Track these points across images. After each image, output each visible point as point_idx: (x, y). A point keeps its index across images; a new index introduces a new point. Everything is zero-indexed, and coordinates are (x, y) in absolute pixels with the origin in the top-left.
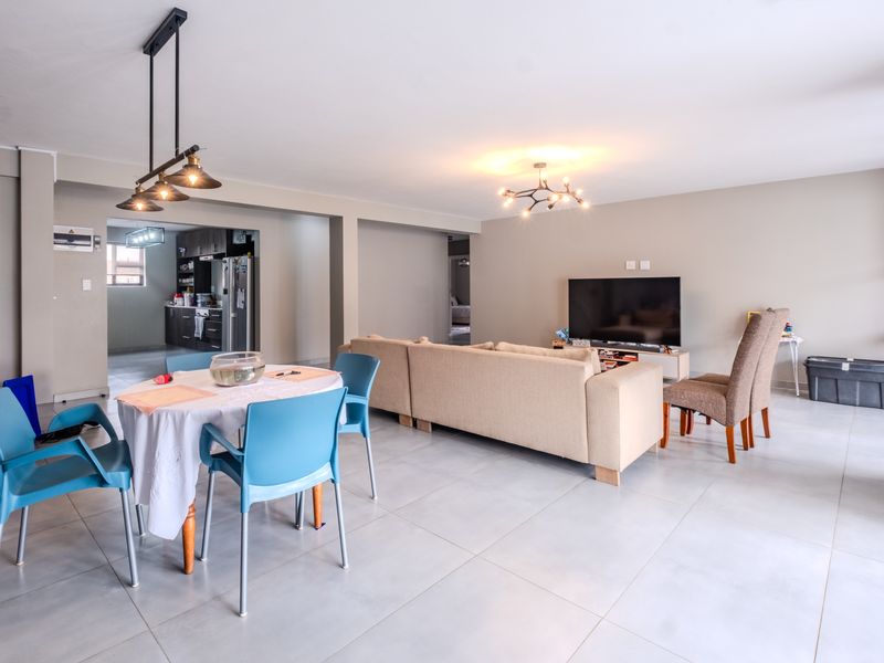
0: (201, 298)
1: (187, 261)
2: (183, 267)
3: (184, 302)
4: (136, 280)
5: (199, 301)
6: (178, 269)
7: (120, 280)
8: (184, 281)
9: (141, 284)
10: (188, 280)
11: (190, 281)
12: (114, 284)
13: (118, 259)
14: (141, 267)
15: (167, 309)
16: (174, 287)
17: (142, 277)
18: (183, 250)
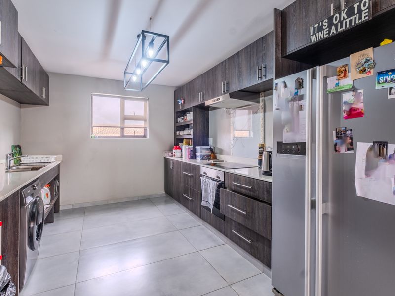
0: (201, 151)
1: (184, 113)
2: (180, 120)
3: (182, 156)
4: (140, 132)
5: (198, 154)
6: (176, 122)
7: (128, 132)
8: (182, 133)
9: (145, 136)
10: (186, 132)
11: (189, 133)
12: (123, 136)
13: (126, 114)
14: (145, 120)
15: (166, 160)
16: (171, 139)
17: (145, 130)
18: (181, 102)
